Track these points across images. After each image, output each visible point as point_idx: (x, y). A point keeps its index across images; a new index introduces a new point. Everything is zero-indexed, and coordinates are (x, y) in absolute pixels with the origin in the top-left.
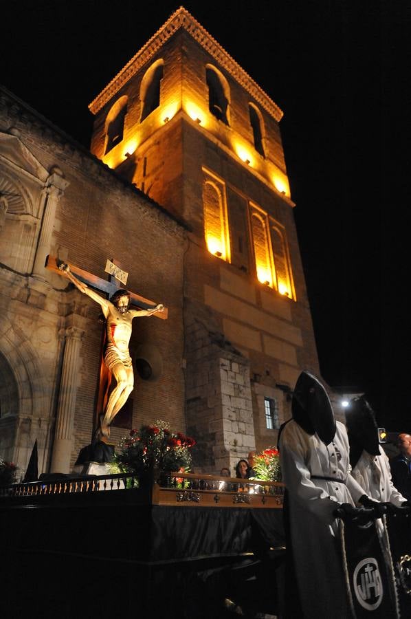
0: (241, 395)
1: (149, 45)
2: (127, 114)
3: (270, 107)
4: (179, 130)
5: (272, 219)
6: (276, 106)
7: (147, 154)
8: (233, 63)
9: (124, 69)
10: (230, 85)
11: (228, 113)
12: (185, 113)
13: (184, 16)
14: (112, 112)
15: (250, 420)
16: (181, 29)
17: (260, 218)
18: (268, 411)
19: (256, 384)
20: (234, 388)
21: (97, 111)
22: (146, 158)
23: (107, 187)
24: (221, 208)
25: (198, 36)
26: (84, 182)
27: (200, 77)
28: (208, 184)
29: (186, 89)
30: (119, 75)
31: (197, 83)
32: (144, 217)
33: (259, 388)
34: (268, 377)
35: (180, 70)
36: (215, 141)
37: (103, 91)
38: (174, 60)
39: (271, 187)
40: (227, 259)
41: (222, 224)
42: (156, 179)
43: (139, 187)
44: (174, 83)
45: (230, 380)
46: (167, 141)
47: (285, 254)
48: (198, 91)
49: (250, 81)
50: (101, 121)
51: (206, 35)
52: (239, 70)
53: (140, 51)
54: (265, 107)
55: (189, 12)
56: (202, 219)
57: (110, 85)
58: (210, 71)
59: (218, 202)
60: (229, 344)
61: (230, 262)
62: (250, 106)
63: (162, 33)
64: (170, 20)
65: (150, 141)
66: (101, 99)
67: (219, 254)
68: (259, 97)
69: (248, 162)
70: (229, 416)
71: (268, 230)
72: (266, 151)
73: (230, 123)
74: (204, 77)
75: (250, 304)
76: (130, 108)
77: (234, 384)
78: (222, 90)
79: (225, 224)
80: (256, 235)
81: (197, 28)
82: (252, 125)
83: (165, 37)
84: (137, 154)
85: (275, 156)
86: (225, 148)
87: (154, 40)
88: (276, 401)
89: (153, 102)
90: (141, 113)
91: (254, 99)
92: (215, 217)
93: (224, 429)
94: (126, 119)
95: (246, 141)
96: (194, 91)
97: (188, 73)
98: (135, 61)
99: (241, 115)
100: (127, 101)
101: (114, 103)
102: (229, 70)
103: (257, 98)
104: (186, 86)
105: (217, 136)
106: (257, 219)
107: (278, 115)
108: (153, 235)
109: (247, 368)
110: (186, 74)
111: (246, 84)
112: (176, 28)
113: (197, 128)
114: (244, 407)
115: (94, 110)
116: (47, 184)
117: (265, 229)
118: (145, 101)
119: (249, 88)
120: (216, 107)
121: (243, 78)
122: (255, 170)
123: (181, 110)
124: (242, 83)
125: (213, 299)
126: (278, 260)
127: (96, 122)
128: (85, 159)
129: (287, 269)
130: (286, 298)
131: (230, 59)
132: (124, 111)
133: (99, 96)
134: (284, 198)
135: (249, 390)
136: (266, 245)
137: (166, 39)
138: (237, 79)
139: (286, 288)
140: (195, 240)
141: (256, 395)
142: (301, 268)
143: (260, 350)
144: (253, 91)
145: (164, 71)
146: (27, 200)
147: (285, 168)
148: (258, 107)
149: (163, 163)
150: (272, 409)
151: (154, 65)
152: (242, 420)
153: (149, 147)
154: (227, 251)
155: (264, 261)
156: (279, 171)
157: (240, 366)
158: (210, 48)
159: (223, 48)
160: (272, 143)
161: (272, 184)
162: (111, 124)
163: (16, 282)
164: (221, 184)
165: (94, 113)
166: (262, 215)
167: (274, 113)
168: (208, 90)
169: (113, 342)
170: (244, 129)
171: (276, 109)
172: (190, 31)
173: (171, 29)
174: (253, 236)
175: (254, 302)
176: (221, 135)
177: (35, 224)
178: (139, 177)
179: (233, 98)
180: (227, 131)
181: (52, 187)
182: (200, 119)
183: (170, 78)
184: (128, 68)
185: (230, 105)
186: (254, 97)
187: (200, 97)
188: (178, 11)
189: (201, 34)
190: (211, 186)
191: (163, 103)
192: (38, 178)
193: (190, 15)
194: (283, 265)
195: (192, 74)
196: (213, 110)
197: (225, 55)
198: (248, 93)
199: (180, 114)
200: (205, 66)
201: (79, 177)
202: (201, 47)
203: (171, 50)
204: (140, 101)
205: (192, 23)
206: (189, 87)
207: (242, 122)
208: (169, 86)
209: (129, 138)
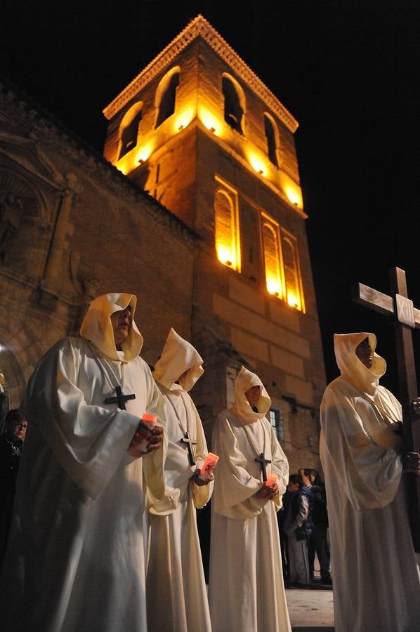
1: (166, 52)
2: (142, 121)
3: (286, 117)
4: (193, 139)
5: (284, 230)
6: (291, 117)
7: (161, 162)
8: (249, 73)
9: (139, 76)
10: (246, 95)
11: (243, 123)
12: (200, 121)
13: (202, 25)
14: (126, 117)
16: (199, 38)
17: (272, 229)
21: (111, 116)
22: (159, 166)
23: (120, 193)
24: (233, 217)
25: (215, 44)
26: (98, 187)
27: (216, 85)
28: (220, 194)
29: (201, 98)
30: (135, 80)
31: (213, 92)
32: (156, 224)
34: (274, 388)
35: (196, 78)
36: (229, 150)
37: (118, 97)
38: (191, 68)
39: (283, 198)
40: (237, 269)
41: (233, 233)
42: (169, 187)
43: (151, 194)
44: (191, 91)
46: (181, 149)
47: (295, 266)
48: (213, 100)
49: (267, 92)
50: (116, 126)
51: (223, 45)
52: (256, 80)
53: (157, 58)
54: (280, 117)
55: (207, 21)
56: (214, 228)
57: (123, 92)
58: (226, 81)
59: (229, 211)
60: (235, 353)
61: (240, 272)
62: (266, 117)
63: (179, 40)
64: (188, 28)
65: (164, 149)
66: (117, 104)
67: (230, 263)
68: (275, 107)
69: (261, 172)
71: (280, 241)
72: (280, 162)
73: (244, 133)
74: (220, 85)
75: (259, 314)
76: (144, 114)
78: (237, 99)
79: (236, 233)
80: (267, 245)
81: (215, 36)
82: (267, 135)
83: (182, 44)
84: (150, 161)
85: (289, 167)
86: (238, 158)
87: (171, 48)
88: (281, 412)
89: (168, 109)
90: (156, 119)
91: (270, 109)
92: (226, 226)
94: (140, 125)
95: (259, 151)
96: (210, 100)
97: (203, 81)
98: (151, 67)
99: (256, 124)
100: (143, 107)
101: (128, 109)
102: (246, 80)
103: (272, 109)
104: (201, 94)
105: (231, 145)
106: (269, 230)
107: (293, 126)
108: (164, 242)
110: (202, 83)
111: (262, 94)
112: (194, 36)
113: (211, 137)
115: (108, 115)
116: (61, 188)
117: (276, 240)
118: (161, 107)
120: (232, 116)
121: (259, 87)
122: (268, 180)
123: (196, 118)
124: (258, 93)
125: (221, 307)
126: (288, 272)
127: (109, 127)
128: (100, 164)
129: (296, 280)
130: (295, 310)
131: (246, 69)
132: (138, 117)
133: (114, 101)
134: (296, 210)
136: (277, 256)
137: (183, 47)
138: (253, 89)
139: (295, 300)
140: (205, 248)
142: (311, 280)
143: (267, 361)
144: (268, 101)
145: (180, 79)
146: (41, 204)
147: (298, 179)
148: (273, 116)
149: (176, 171)
150: (277, 420)
151: (171, 73)
153: (163, 154)
154: (237, 260)
155: (274, 272)
156: (292, 182)
159: (240, 57)
160: (285, 152)
161: (285, 195)
162: (126, 130)
163: (29, 284)
164: (232, 193)
165: (109, 118)
166: (273, 225)
167: (289, 123)
168: (223, 99)
170: (258, 139)
171: (291, 120)
172: (207, 39)
173: (188, 37)
174: (263, 246)
175: (263, 312)
176: (235, 144)
177: (49, 227)
178: (151, 183)
179: (248, 107)
180: (241, 140)
181: (67, 192)
182: (215, 128)
183: (185, 87)
184: (144, 75)
185: (246, 115)
186: (270, 106)
187: (216, 105)
188: (196, 19)
189: (219, 43)
190: (223, 195)
191: (178, 110)
192: (53, 182)
193: (208, 23)
194: (293, 276)
195: (208, 82)
196: (228, 120)
197: (242, 64)
198: (263, 102)
199: (195, 122)
200: (221, 75)
201: (93, 183)
202: (218, 56)
203: (188, 57)
204: (155, 108)
205: (210, 32)
206: (205, 95)
207: (257, 131)
208: (185, 94)
209: (142, 144)
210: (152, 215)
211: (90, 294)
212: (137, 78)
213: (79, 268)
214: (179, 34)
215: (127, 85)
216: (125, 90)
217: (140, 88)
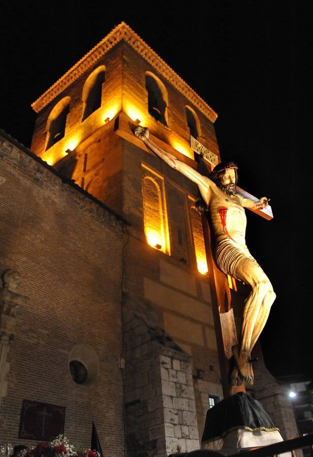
0: (183, 395)
1: (93, 53)
2: (70, 114)
3: (205, 110)
6: (211, 109)
7: (88, 151)
8: (170, 71)
9: (67, 73)
10: (168, 91)
11: (166, 115)
12: (125, 114)
13: (125, 30)
14: (55, 111)
15: (193, 422)
16: (123, 41)
19: (199, 381)
20: (176, 388)
21: (40, 110)
22: (86, 155)
23: (44, 183)
24: (160, 202)
25: (138, 47)
27: (139, 82)
28: (147, 179)
29: (126, 93)
30: (63, 78)
31: (137, 88)
32: (83, 212)
33: (202, 385)
34: (212, 372)
35: (121, 76)
37: (47, 92)
38: (116, 67)
40: (167, 252)
41: (162, 217)
42: (96, 175)
43: (78, 183)
44: (116, 87)
45: (171, 379)
46: (107, 139)
48: (138, 95)
49: (186, 87)
50: (43, 119)
51: (145, 47)
52: (176, 78)
53: (84, 58)
54: (200, 109)
55: (130, 27)
56: (142, 213)
57: (51, 88)
58: (148, 78)
59: (157, 196)
60: (169, 339)
61: (170, 255)
62: (187, 109)
63: (104, 43)
64: (112, 33)
65: (91, 139)
66: (45, 98)
67: (159, 247)
68: (195, 101)
70: (171, 420)
73: (168, 124)
74: (144, 82)
75: (191, 296)
76: (72, 108)
77: (175, 383)
79: (164, 217)
80: (195, 227)
81: (137, 40)
82: (189, 125)
83: (107, 47)
84: (78, 151)
87: (97, 49)
89: (95, 103)
90: (83, 112)
91: (191, 102)
92: (155, 211)
93: (166, 435)
94: (68, 117)
96: (134, 95)
97: (128, 78)
98: (78, 66)
99: (179, 116)
100: (70, 101)
101: (57, 103)
102: (168, 78)
103: (193, 102)
104: (126, 90)
107: (213, 117)
108: (91, 229)
109: (189, 364)
110: (126, 80)
111: (183, 90)
112: (118, 40)
114: (186, 408)
115: (37, 109)
118: (87, 102)
119: (186, 93)
120: (155, 108)
121: (180, 84)
123: (122, 111)
124: (179, 89)
125: (153, 292)
127: (37, 120)
131: (167, 68)
132: (66, 111)
133: (42, 96)
135: (192, 389)
137: (108, 49)
138: (175, 85)
140: (134, 233)
141: (200, 393)
143: (203, 344)
144: (189, 96)
145: (106, 76)
148: (194, 109)
149: (104, 159)
151: (97, 71)
152: (185, 423)
153: (90, 144)
154: (166, 244)
157: (182, 363)
158: (149, 58)
159: (161, 58)
160: (208, 141)
162: (54, 122)
164: (160, 179)
165: (37, 112)
167: (209, 115)
168: (147, 94)
169: (226, 233)
170: (182, 129)
171: (211, 112)
172: (131, 43)
173: (113, 40)
174: (191, 228)
175: (195, 294)
176: (160, 133)
178: (79, 172)
179: (171, 101)
180: (165, 131)
182: (139, 120)
183: (111, 84)
184: (71, 73)
185: (168, 108)
186: (191, 100)
187: (142, 102)
188: (120, 26)
189: (141, 46)
190: (150, 181)
191: (103, 104)
193: (131, 29)
195: (132, 79)
196: (152, 112)
197: (163, 64)
198: (185, 97)
199: (121, 114)
200: (144, 74)
202: (141, 57)
203: (113, 58)
204: (82, 102)
205: (133, 36)
206: (130, 91)
207: (179, 122)
208: (110, 90)
209: (70, 135)
210: (79, 204)
212: (65, 76)
214: (104, 38)
215: (56, 82)
216: (53, 86)
217: (68, 84)
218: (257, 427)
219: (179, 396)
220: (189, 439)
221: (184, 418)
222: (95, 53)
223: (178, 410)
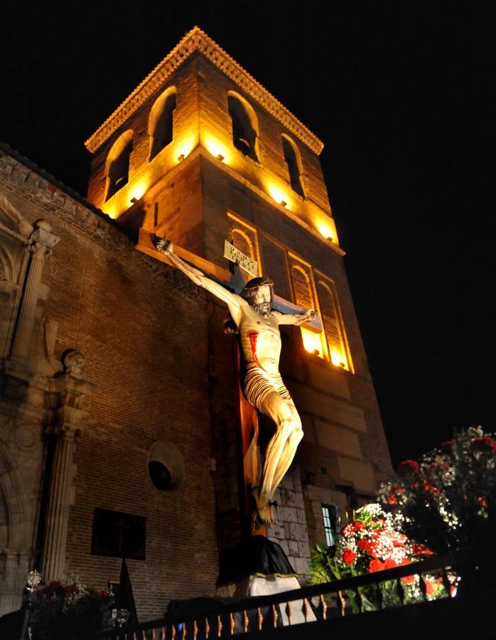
0: (290, 503)
1: (159, 71)
2: (133, 152)
3: (307, 138)
4: (197, 170)
5: (318, 272)
6: (315, 137)
7: (159, 200)
8: (259, 89)
9: (127, 100)
10: (258, 115)
11: (257, 147)
12: (204, 149)
13: (200, 37)
14: (114, 149)
15: (304, 537)
16: (196, 52)
17: (303, 271)
18: (327, 522)
19: (309, 487)
20: (281, 494)
21: (95, 149)
22: (157, 204)
23: (107, 242)
25: (217, 59)
26: (78, 236)
27: (220, 105)
28: (236, 233)
29: (204, 121)
30: (122, 105)
31: (218, 113)
32: (156, 277)
33: (313, 492)
34: (325, 476)
35: (196, 98)
36: (242, 180)
37: (103, 126)
38: (189, 87)
39: (313, 232)
42: (170, 229)
44: (190, 115)
46: (182, 184)
47: (336, 314)
48: (219, 123)
49: (281, 109)
50: (102, 160)
51: (226, 59)
52: (268, 97)
53: (148, 78)
54: (301, 138)
55: (205, 33)
57: (108, 120)
58: (232, 99)
62: (284, 139)
63: (173, 57)
64: (182, 42)
65: (162, 184)
66: (101, 134)
68: (293, 127)
69: (284, 204)
70: (276, 533)
71: (314, 285)
72: (306, 190)
73: (259, 159)
74: (226, 106)
75: (296, 381)
76: (136, 144)
78: (248, 121)
80: (299, 292)
81: (215, 50)
82: (287, 160)
83: (177, 61)
84: (146, 199)
85: (317, 196)
86: (254, 188)
87: (164, 65)
88: (337, 508)
89: (164, 137)
90: (150, 150)
91: (288, 129)
94: (131, 157)
95: (280, 180)
96: (215, 123)
97: (205, 101)
98: (141, 90)
99: (272, 148)
100: (133, 136)
101: (116, 139)
102: (256, 97)
103: (291, 129)
104: (203, 117)
105: (245, 175)
106: (299, 273)
107: (318, 147)
108: (168, 299)
110: (204, 104)
111: (277, 113)
112: (191, 51)
113: (220, 166)
114: (294, 519)
115: (92, 148)
116: (30, 241)
117: (309, 285)
118: (154, 136)
119: (281, 117)
120: (242, 139)
121: (273, 105)
122: (292, 213)
123: (199, 145)
124: (272, 112)
126: (327, 322)
127: (93, 162)
128: (80, 208)
129: (340, 333)
130: (341, 371)
131: (256, 85)
132: (129, 148)
133: (98, 131)
134: (331, 246)
135: (301, 496)
137: (178, 64)
138: (266, 107)
139: (340, 358)
141: (311, 501)
142: (358, 331)
144: (285, 120)
145: (177, 100)
147: (329, 209)
148: (292, 138)
149: (179, 209)
150: (333, 519)
151: (165, 94)
152: (292, 537)
153: (161, 191)
156: (322, 213)
158: (232, 73)
159: (247, 72)
160: (313, 180)
161: (316, 230)
162: (114, 164)
164: (252, 232)
165: (92, 152)
166: (304, 267)
167: (312, 144)
168: (231, 121)
169: (256, 361)
170: (279, 166)
171: (315, 141)
172: (207, 54)
173: (184, 52)
174: (294, 294)
175: (301, 378)
176: (249, 172)
177: (15, 291)
178: (148, 225)
179: (262, 130)
180: (256, 168)
181: (38, 245)
182: (222, 155)
183: (183, 110)
184: (133, 98)
185: (258, 138)
186: (288, 127)
187: (223, 130)
188: (192, 32)
189: (220, 57)
190: (239, 235)
191: (176, 137)
192: (20, 233)
193: (206, 35)
194: (335, 328)
195: (211, 103)
196: (238, 145)
197: (250, 79)
198: (280, 122)
199: (199, 150)
200: (226, 94)
201: (72, 231)
202: (221, 72)
203: (185, 76)
204: (149, 136)
205: (209, 45)
206: (208, 118)
207: (274, 157)
208: (184, 118)
209: (135, 180)
210: (151, 266)
211: (72, 374)
212: (125, 103)
213: (57, 342)
214: (172, 50)
215: (113, 112)
216: (110, 118)
217: (130, 114)
218: (271, 572)
219: (285, 505)
220: (299, 557)
221: (292, 532)
222: (162, 70)
223: (284, 522)
